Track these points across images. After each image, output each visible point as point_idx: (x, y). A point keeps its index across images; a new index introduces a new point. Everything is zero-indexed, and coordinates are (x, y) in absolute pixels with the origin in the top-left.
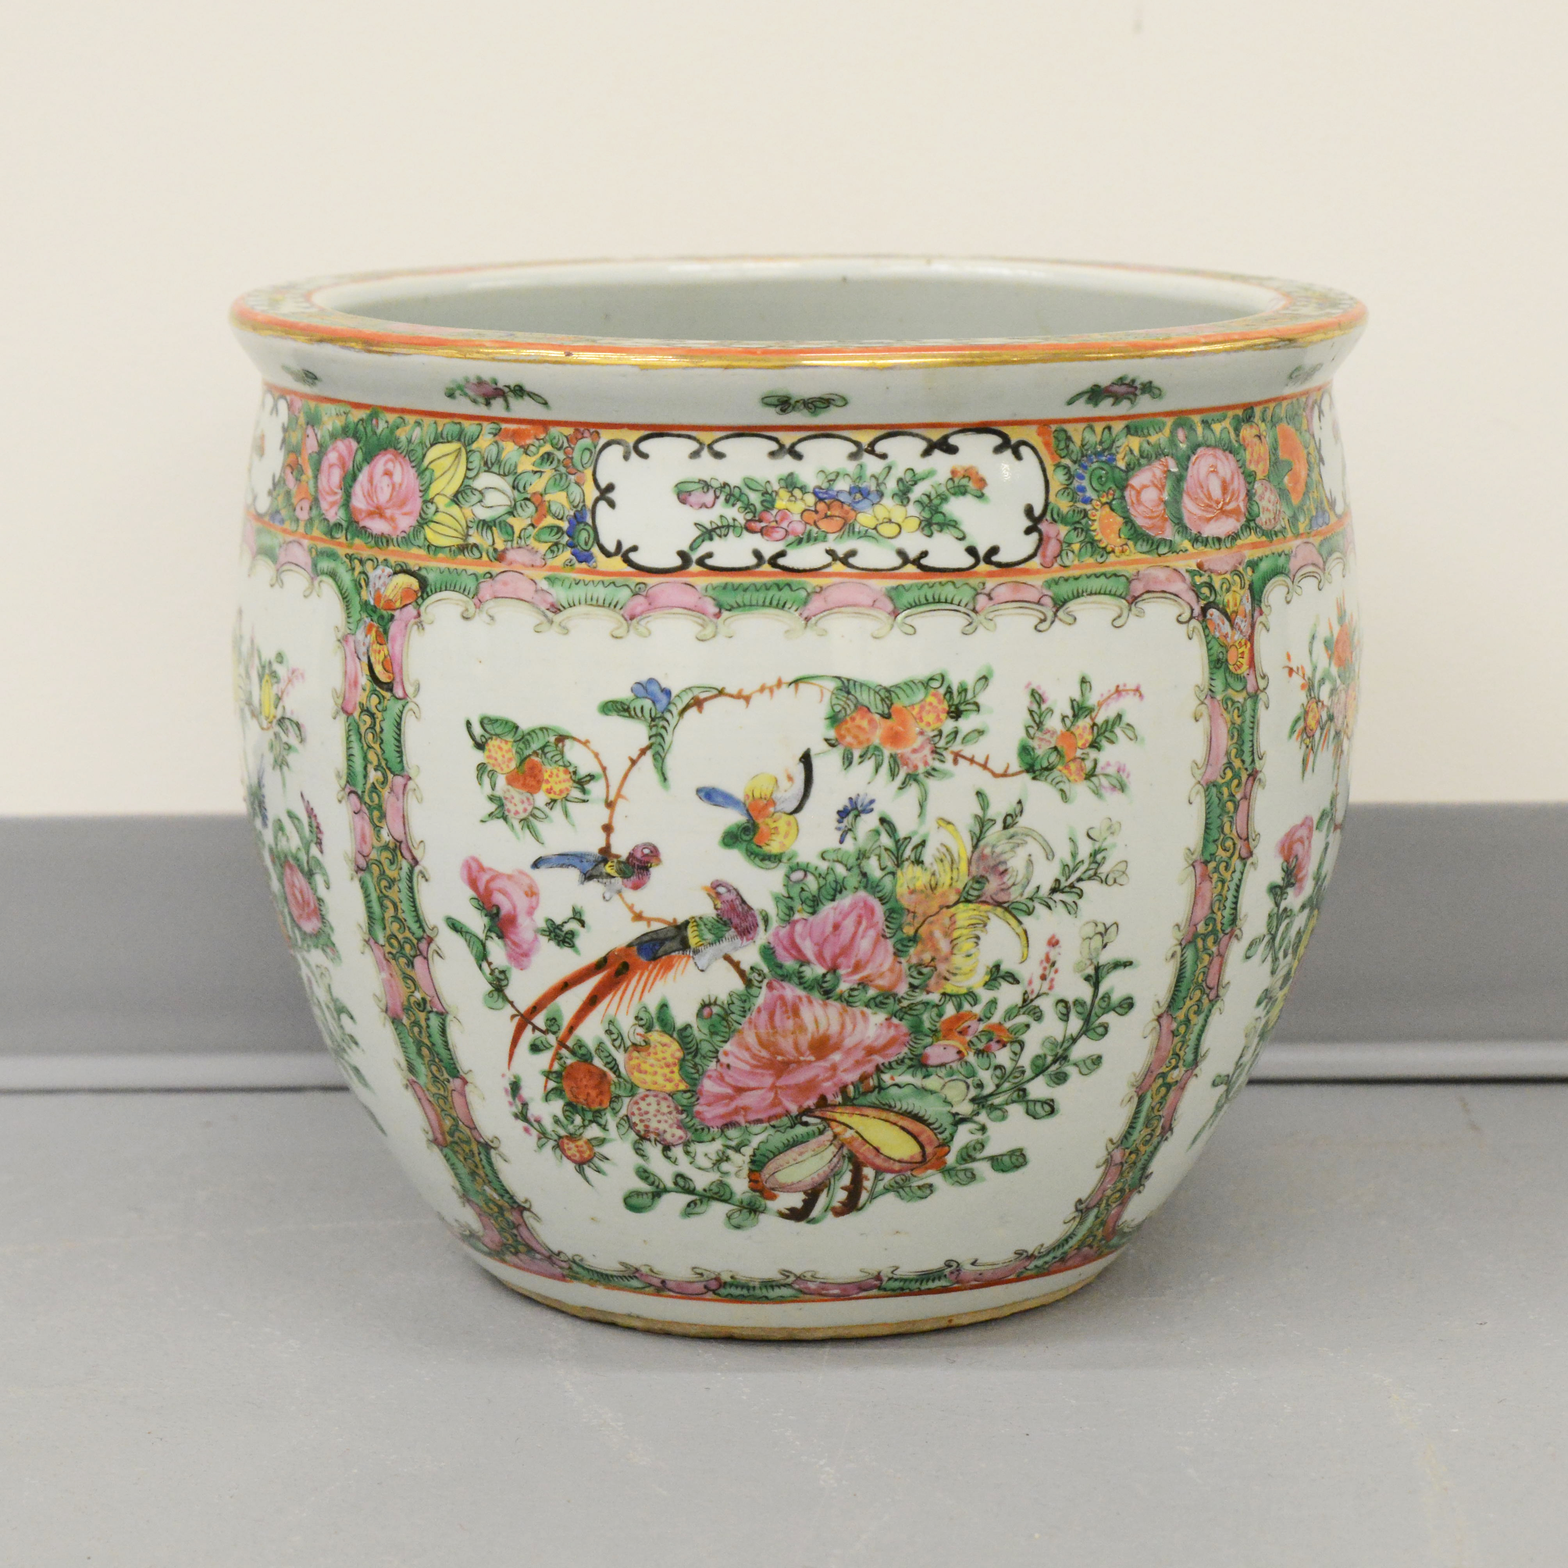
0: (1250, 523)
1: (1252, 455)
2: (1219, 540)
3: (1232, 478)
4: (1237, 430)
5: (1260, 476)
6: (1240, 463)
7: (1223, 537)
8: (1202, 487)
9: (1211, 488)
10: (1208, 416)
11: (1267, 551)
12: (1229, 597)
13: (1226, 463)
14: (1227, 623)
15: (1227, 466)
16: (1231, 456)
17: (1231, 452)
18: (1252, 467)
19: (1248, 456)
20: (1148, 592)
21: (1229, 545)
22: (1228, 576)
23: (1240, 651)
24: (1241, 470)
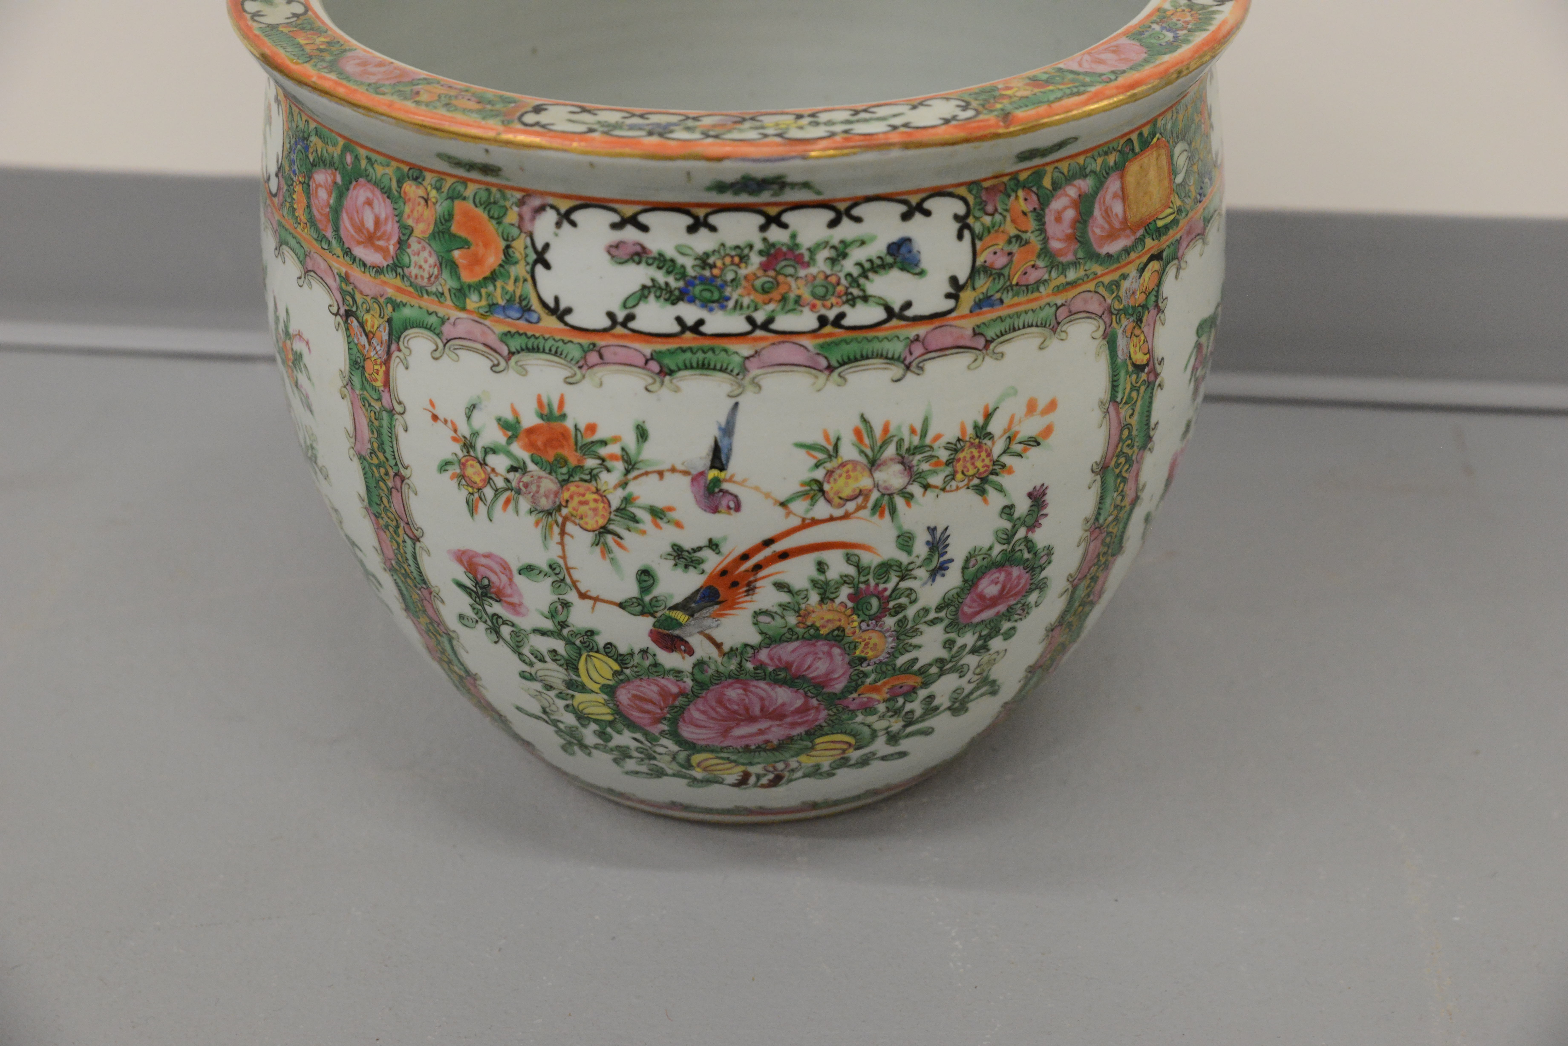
0: (397, 267)
1: (412, 211)
2: (365, 265)
3: (386, 219)
4: (400, 183)
5: (417, 232)
6: (396, 213)
7: (368, 264)
8: (357, 212)
9: (365, 218)
10: (374, 157)
11: (414, 302)
12: (368, 317)
13: (383, 204)
14: (364, 336)
15: (383, 208)
16: (388, 201)
17: (388, 197)
18: (410, 222)
19: (407, 210)
20: (314, 272)
21: (373, 275)
22: (368, 299)
23: (376, 367)
24: (397, 219)
